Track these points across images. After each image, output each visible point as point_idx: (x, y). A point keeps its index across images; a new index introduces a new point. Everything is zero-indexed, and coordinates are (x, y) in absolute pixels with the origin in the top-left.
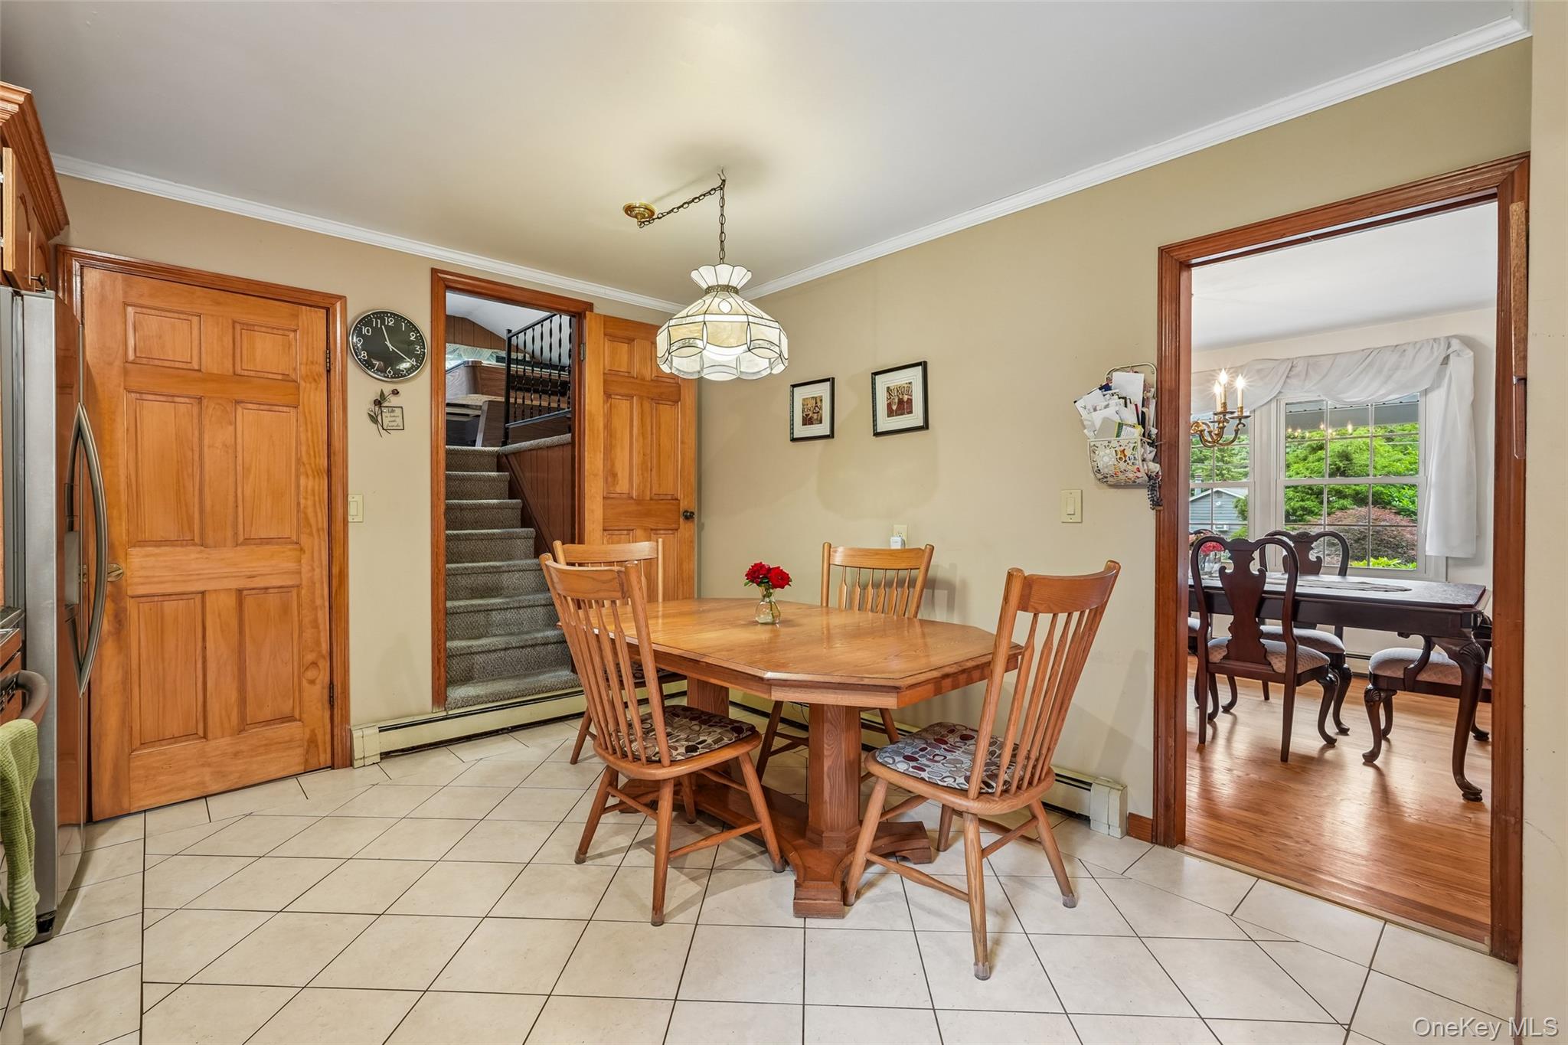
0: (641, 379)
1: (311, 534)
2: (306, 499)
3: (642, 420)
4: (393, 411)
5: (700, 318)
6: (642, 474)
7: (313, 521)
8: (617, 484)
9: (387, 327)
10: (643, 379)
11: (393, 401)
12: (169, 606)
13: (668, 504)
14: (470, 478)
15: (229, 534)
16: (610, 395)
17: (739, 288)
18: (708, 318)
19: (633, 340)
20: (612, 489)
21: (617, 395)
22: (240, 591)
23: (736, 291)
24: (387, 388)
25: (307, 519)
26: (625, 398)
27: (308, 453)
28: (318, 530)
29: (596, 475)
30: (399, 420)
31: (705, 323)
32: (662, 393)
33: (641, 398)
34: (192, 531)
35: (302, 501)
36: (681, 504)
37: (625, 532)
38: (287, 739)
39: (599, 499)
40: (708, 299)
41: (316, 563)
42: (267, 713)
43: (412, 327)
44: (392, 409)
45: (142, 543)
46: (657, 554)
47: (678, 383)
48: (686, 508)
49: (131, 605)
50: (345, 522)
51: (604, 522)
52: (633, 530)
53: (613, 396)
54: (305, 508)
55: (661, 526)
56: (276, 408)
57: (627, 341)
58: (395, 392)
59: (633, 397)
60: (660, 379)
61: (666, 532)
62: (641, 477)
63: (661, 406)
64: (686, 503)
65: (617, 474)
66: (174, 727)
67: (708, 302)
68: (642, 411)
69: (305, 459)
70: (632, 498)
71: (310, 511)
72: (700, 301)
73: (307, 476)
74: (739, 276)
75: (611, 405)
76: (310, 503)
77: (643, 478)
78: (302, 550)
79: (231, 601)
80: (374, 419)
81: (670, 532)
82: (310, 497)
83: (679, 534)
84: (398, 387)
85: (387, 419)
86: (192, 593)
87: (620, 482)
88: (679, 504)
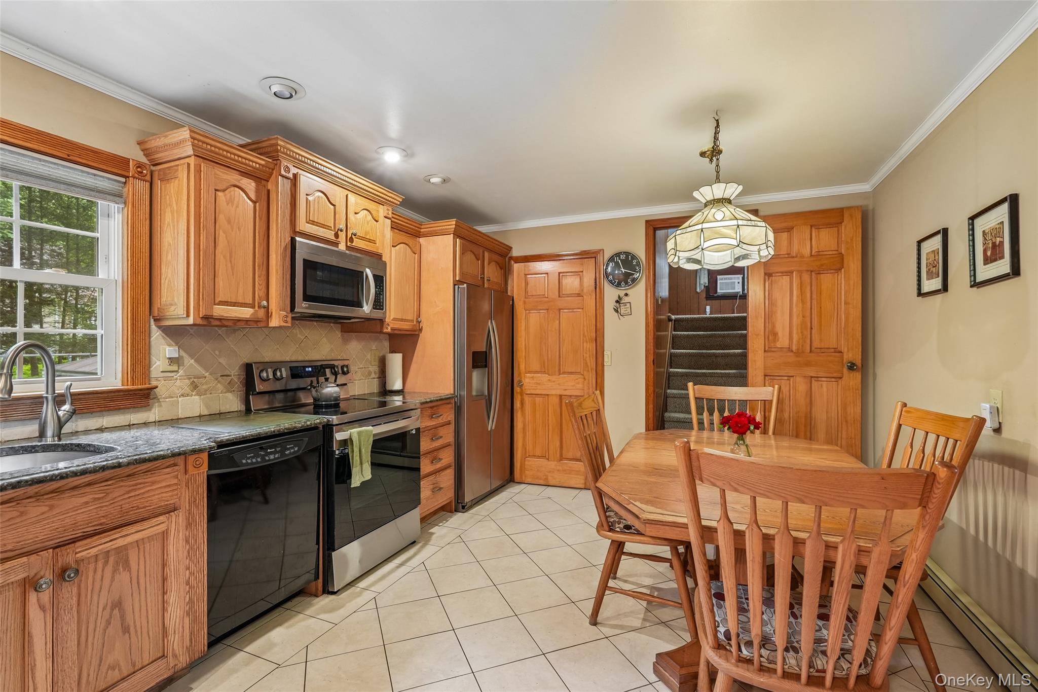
0: (801, 257)
1: (588, 371)
2: (586, 353)
3: (801, 289)
4: (626, 305)
5: (699, 227)
6: (802, 332)
7: (589, 364)
8: (778, 341)
9: (621, 260)
10: (802, 257)
11: (626, 300)
12: (538, 399)
13: (830, 356)
14: (728, 336)
15: (557, 369)
16: (772, 274)
17: (731, 199)
18: (705, 225)
19: (793, 228)
20: (772, 345)
21: (777, 273)
22: (561, 396)
23: (729, 201)
24: (622, 293)
25: (586, 363)
26: (785, 274)
27: (587, 331)
28: (591, 369)
29: (757, 335)
30: (629, 310)
31: (702, 231)
32: (822, 265)
33: (800, 272)
34: (544, 367)
35: (585, 355)
36: (845, 357)
37: (786, 378)
38: (577, 470)
39: (761, 352)
40: (706, 211)
41: (591, 386)
42: (570, 455)
43: (634, 257)
44: (625, 304)
45: (530, 372)
46: (773, 396)
47: (841, 254)
48: (851, 360)
49: (526, 398)
50: (603, 366)
51: (764, 370)
52: (793, 376)
53: (774, 275)
54: (586, 357)
55: (821, 374)
56: (575, 310)
57: (786, 230)
58: (626, 295)
59: (793, 272)
60: (821, 253)
61: (828, 379)
62: (800, 335)
63: (822, 275)
64: (850, 355)
65: (778, 334)
66: (538, 452)
67: (705, 214)
68: (801, 283)
69: (586, 334)
70: (792, 351)
71: (588, 359)
72: (700, 213)
73: (587, 342)
74: (732, 190)
75: (772, 281)
76: (588, 356)
77: (802, 335)
78: (584, 378)
79: (557, 400)
80: (616, 311)
81: (833, 380)
82: (588, 352)
83: (842, 382)
84: (628, 292)
85: (623, 310)
86: (544, 395)
87: (780, 340)
88: (843, 357)
